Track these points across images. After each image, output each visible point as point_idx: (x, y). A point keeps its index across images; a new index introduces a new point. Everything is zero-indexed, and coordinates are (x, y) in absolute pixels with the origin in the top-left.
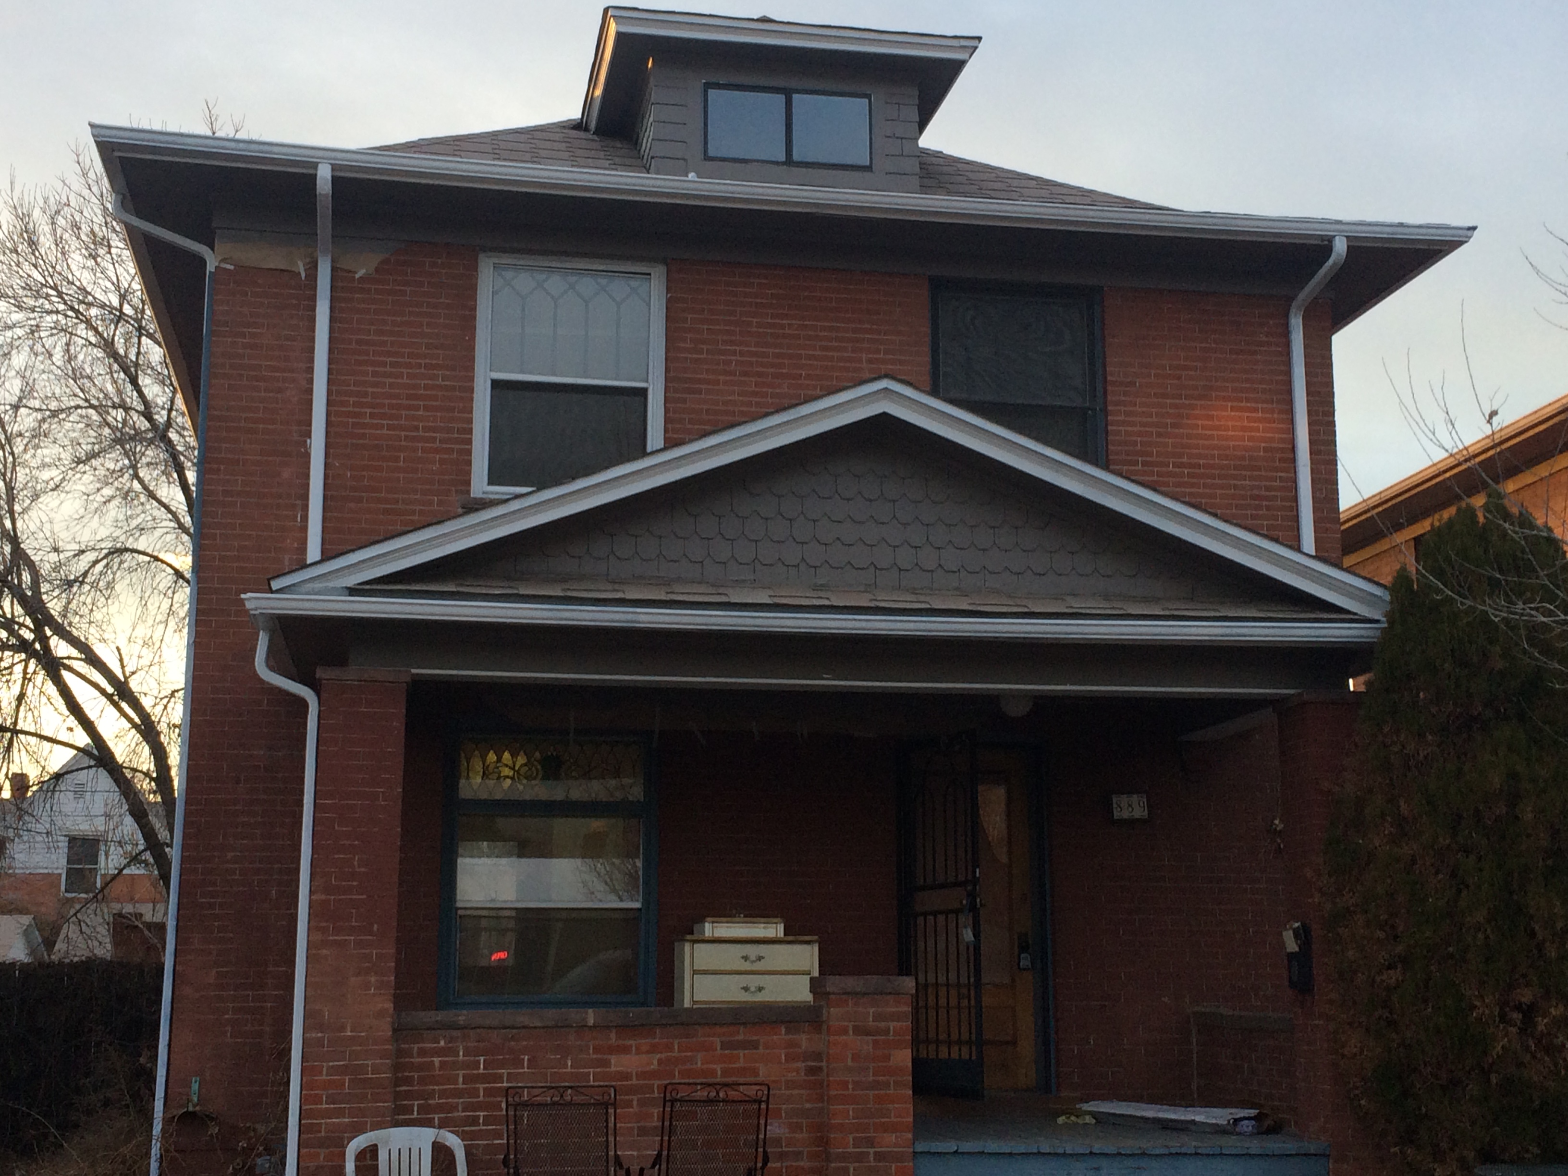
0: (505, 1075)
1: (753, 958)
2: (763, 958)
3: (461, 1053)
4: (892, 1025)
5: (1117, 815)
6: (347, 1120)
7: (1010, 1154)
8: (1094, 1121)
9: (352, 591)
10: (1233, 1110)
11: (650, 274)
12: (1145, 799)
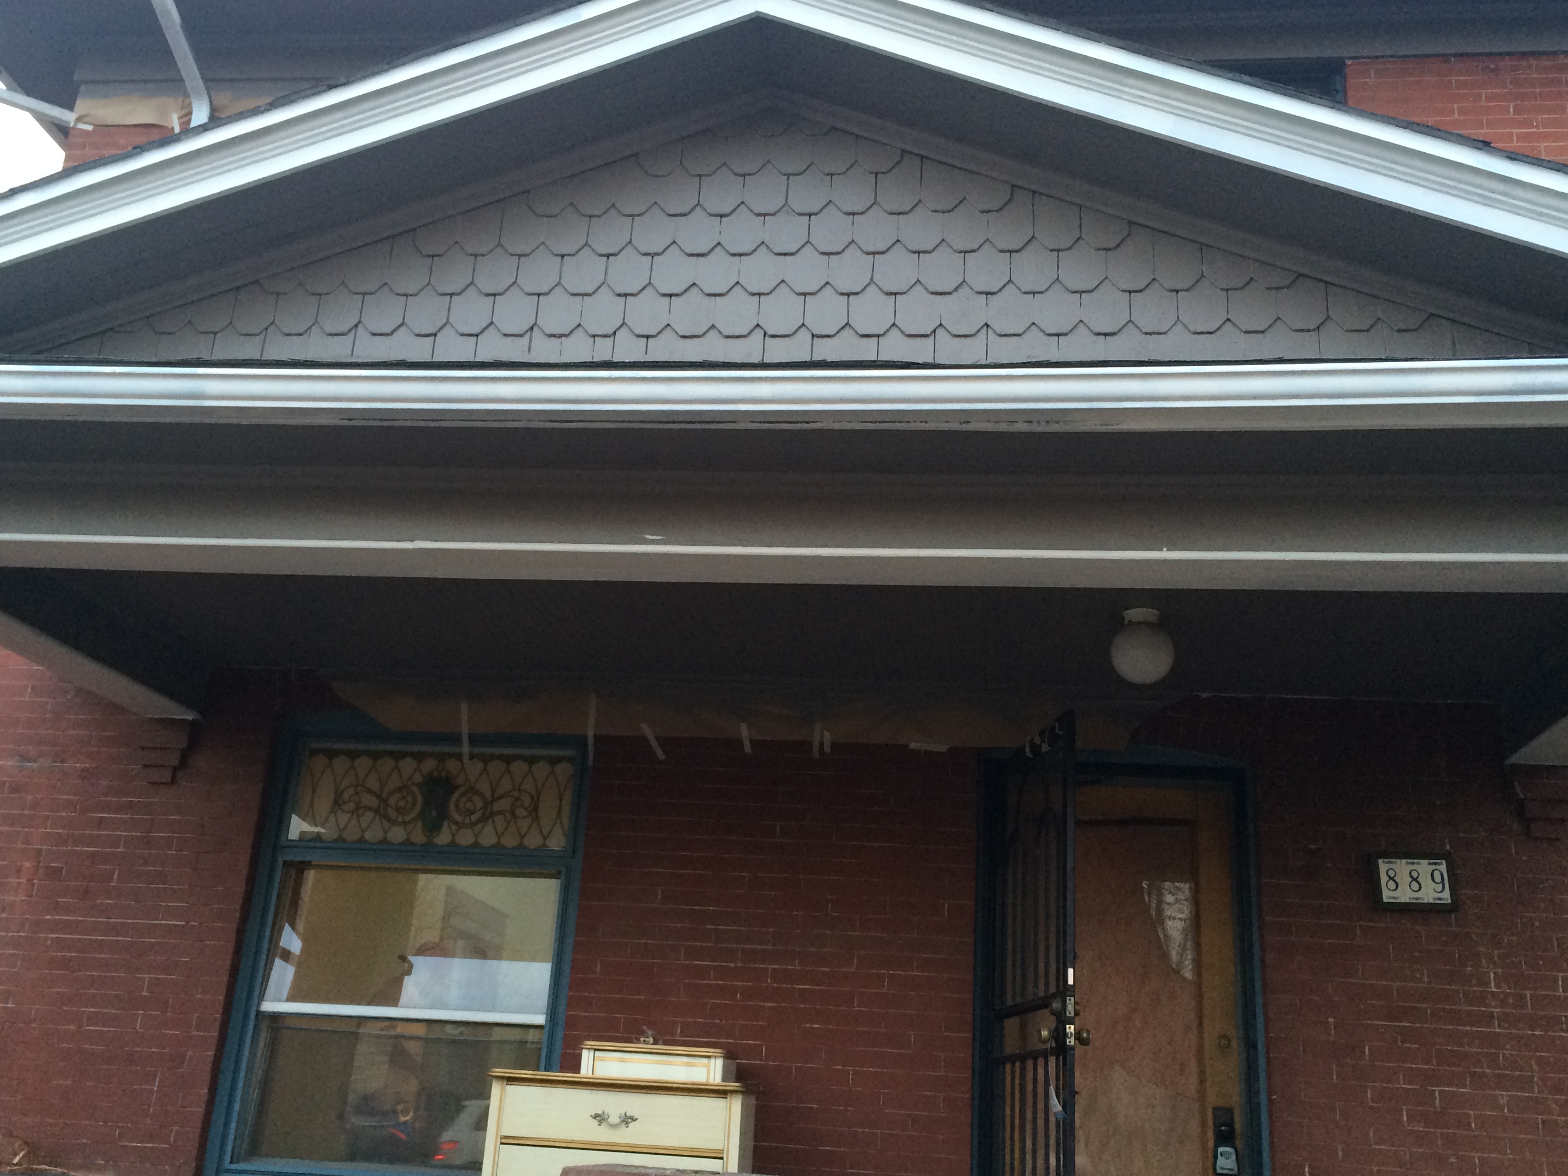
1: (614, 1119)
2: (633, 1119)
5: (1387, 896)
12: (1443, 868)
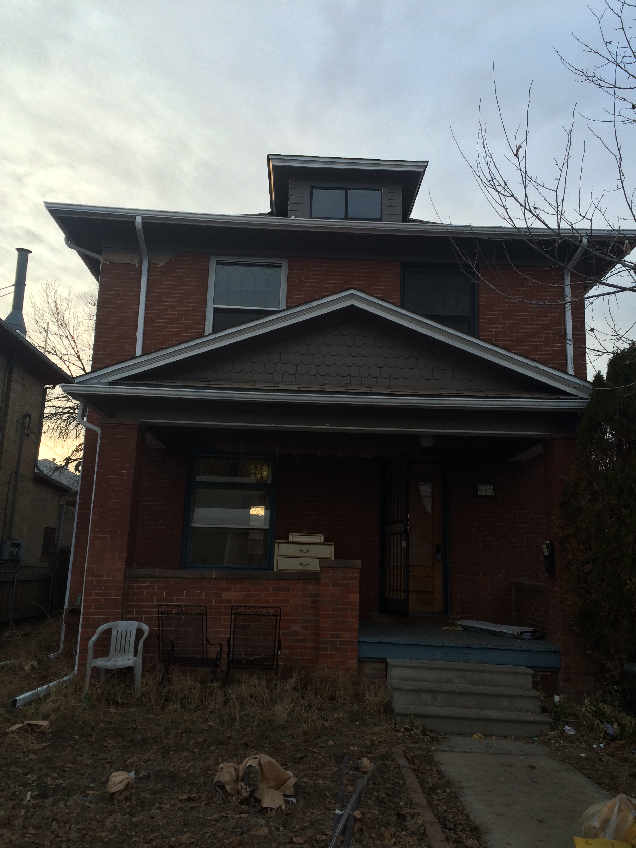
0: (175, 599)
1: (305, 551)
2: (309, 551)
3: (156, 589)
4: (350, 582)
5: (479, 493)
6: (102, 616)
7: (404, 644)
8: (462, 629)
9: (110, 383)
10: (521, 628)
11: (281, 263)
12: (492, 486)
